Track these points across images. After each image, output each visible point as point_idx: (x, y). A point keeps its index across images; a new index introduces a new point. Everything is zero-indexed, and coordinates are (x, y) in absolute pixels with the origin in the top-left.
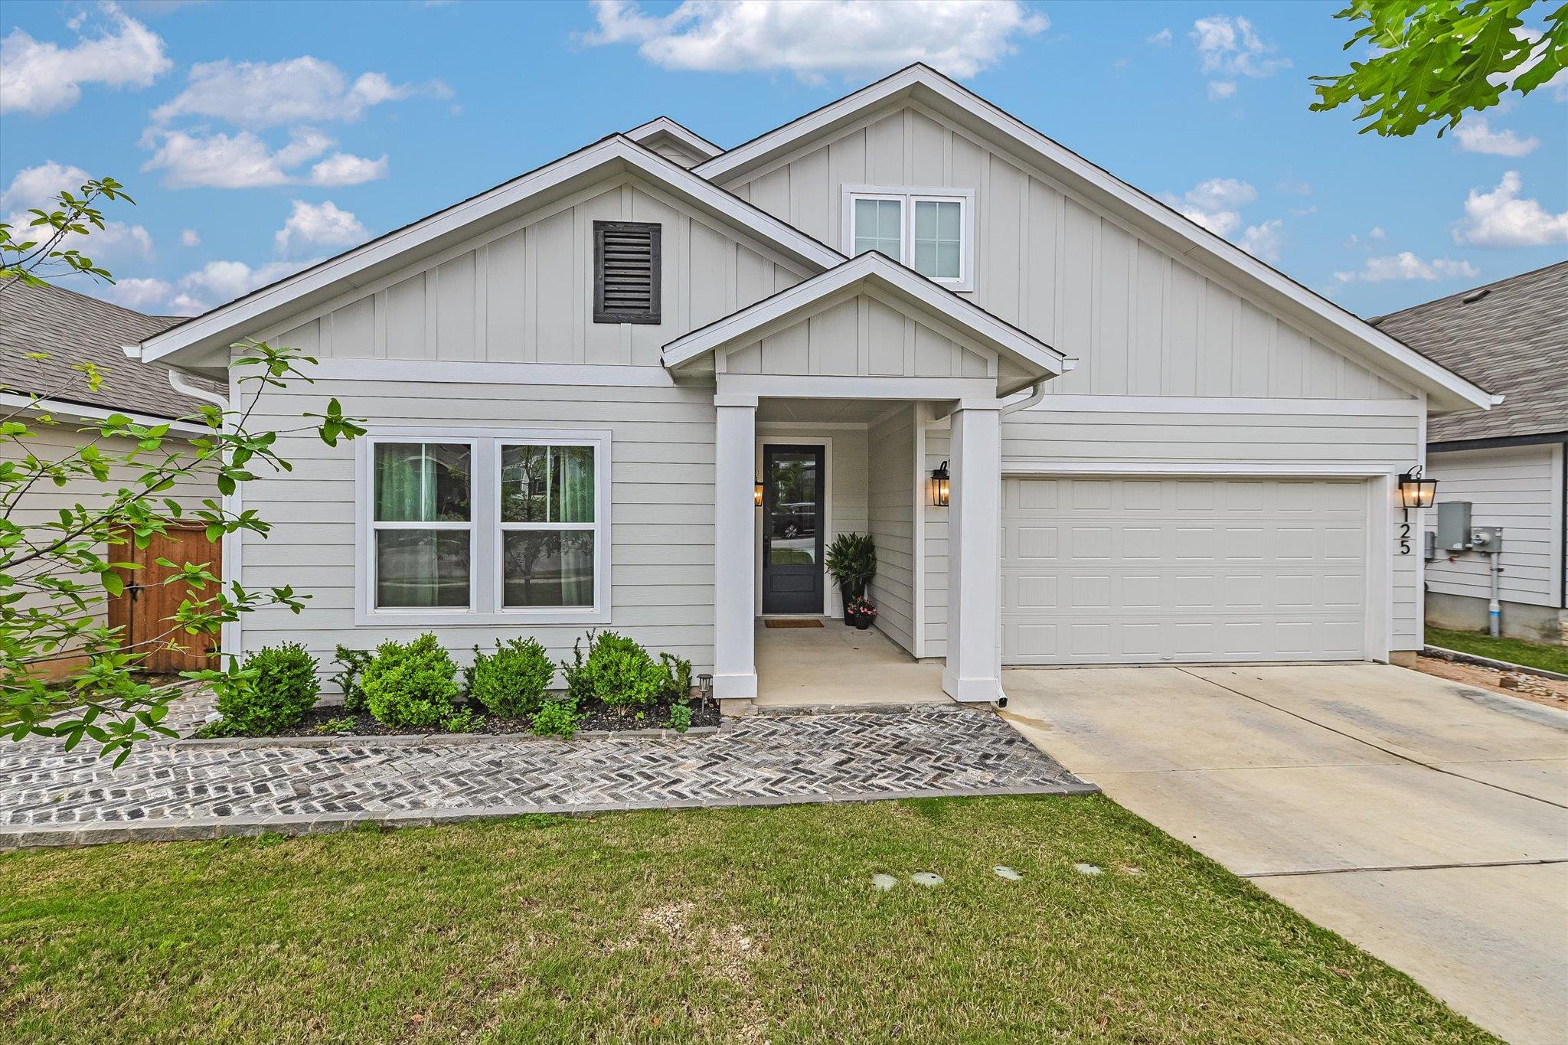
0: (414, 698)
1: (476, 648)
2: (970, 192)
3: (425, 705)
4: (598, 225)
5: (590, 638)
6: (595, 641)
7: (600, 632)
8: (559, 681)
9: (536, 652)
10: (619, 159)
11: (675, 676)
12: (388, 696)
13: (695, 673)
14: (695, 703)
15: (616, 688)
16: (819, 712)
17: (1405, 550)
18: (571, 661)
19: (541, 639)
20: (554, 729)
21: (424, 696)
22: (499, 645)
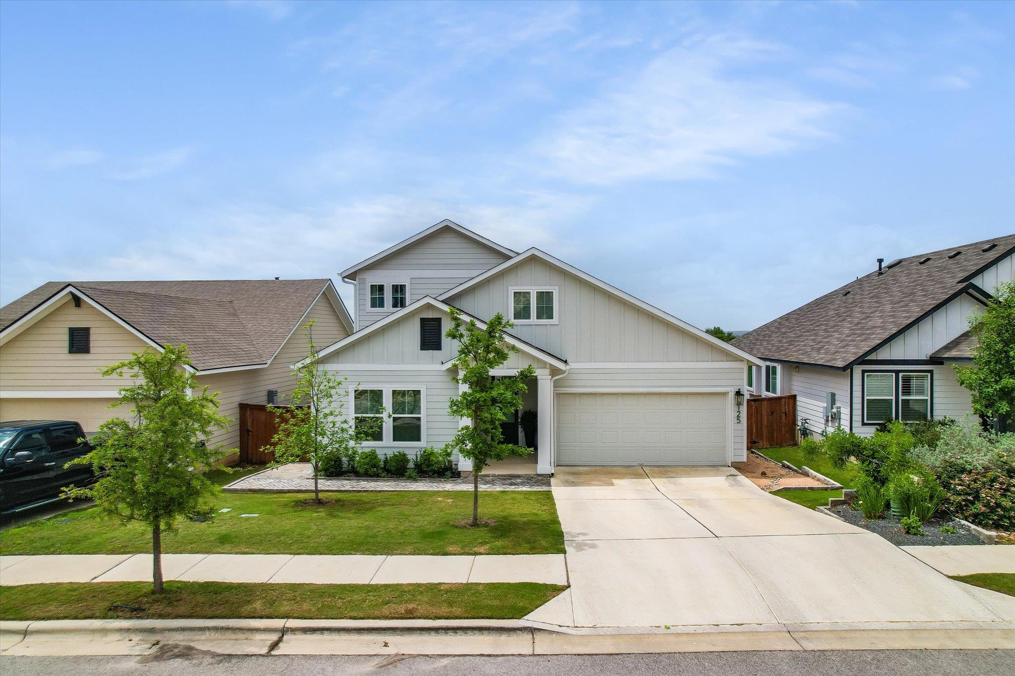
0: (372, 467)
1: (385, 454)
2: (557, 288)
3: (375, 469)
4: (422, 319)
5: (420, 452)
6: (422, 452)
7: (423, 450)
8: (411, 465)
9: (404, 455)
10: (428, 303)
11: (447, 464)
12: (365, 467)
13: (454, 463)
14: (453, 473)
15: (428, 466)
16: (492, 476)
17: (739, 421)
18: (414, 458)
19: (407, 452)
20: (411, 477)
21: (374, 467)
22: (394, 453)
